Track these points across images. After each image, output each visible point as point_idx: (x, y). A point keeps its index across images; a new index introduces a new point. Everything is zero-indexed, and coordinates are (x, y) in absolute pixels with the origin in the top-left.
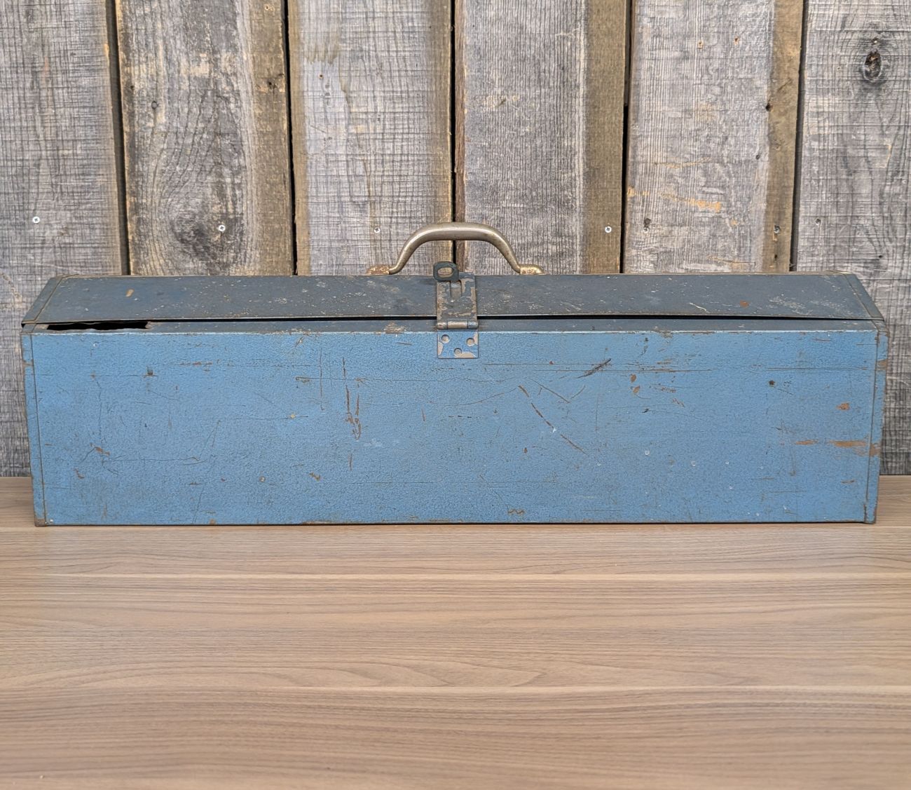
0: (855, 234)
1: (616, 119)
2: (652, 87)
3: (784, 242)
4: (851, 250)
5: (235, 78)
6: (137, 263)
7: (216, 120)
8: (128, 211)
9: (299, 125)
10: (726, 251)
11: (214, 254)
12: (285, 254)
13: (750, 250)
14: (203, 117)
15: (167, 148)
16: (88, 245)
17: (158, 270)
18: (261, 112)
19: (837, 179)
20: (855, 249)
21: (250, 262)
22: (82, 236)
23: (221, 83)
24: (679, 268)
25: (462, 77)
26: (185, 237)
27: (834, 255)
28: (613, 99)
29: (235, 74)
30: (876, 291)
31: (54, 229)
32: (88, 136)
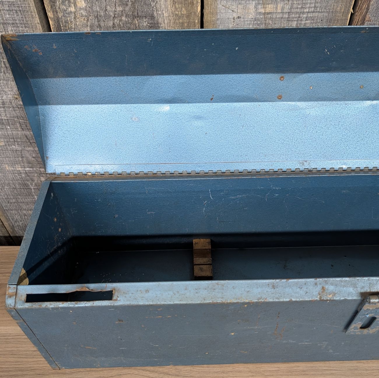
31: (8, 94)
32: (15, 20)
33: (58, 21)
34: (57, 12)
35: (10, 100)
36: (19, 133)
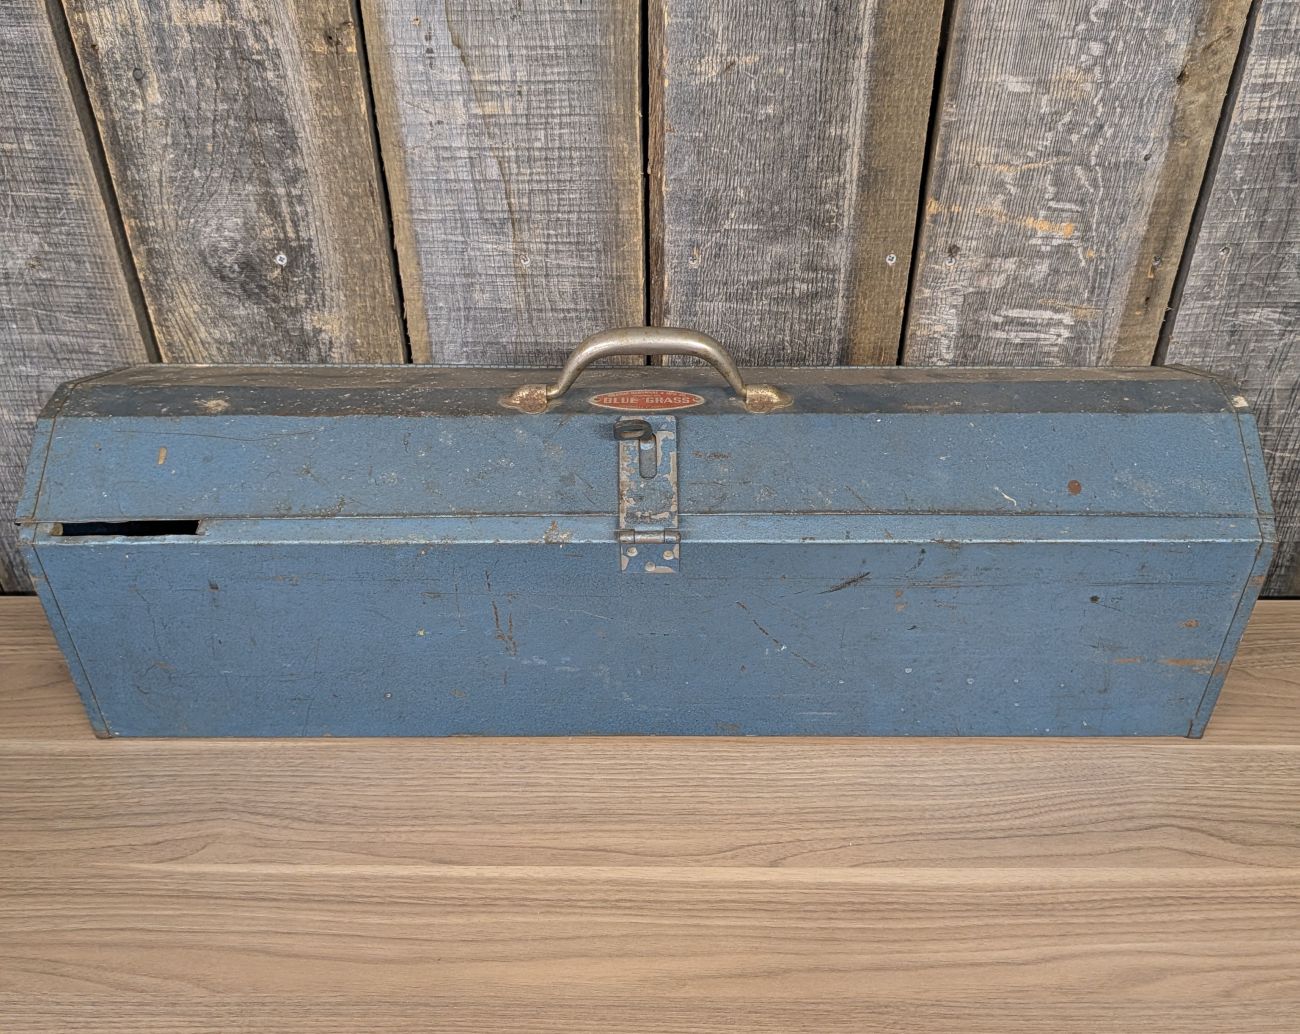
0: (1278, 268)
1: (919, 93)
2: (987, 42)
3: (1165, 279)
4: (1267, 289)
5: (268, 29)
6: (159, 311)
7: (246, 98)
8: (129, 240)
9: (387, 100)
10: (1071, 292)
11: (274, 295)
12: (384, 296)
13: (1109, 292)
14: (224, 94)
15: (173, 144)
16: (77, 284)
17: (193, 320)
18: (321, 85)
19: (1270, 189)
20: (1273, 289)
21: (332, 307)
22: (65, 271)
23: (246, 38)
24: (995, 314)
25: (661, 25)
26: (226, 272)
27: (1239, 297)
28: (918, 59)
29: (267, 22)
30: (1291, 345)
31: (18, 258)
32: (38, 123)
33: (112, 126)
34: (111, 111)
35: (20, 269)
36: (35, 337)
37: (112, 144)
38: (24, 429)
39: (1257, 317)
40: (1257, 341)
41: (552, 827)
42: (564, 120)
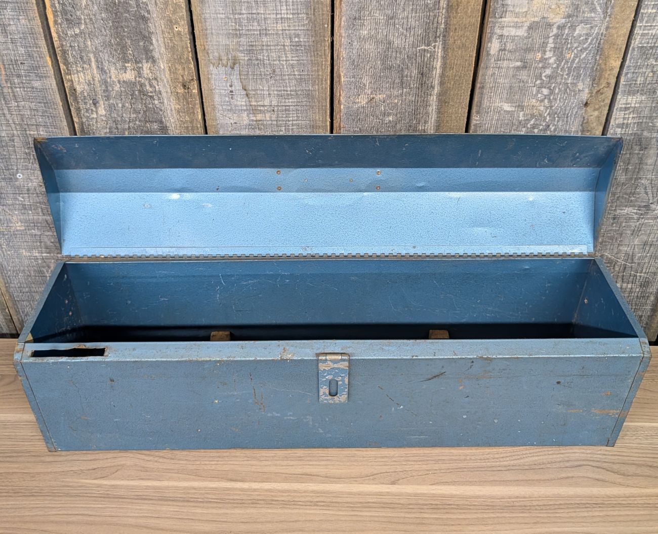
0: (635, 189)
1: (462, 111)
2: (493, 89)
4: (630, 199)
5: (156, 82)
7: (145, 112)
9: (211, 113)
14: (134, 110)
15: (109, 132)
18: (180, 107)
19: (630, 154)
20: (633, 199)
23: (145, 86)
25: (340, 81)
27: (616, 202)
28: (461, 96)
29: (156, 79)
30: (643, 224)
31: (34, 182)
32: (47, 123)
33: (82, 124)
34: (81, 118)
35: (35, 187)
36: (40, 217)
37: (81, 132)
38: (32, 259)
39: (626, 211)
40: (626, 222)
41: (285, 463)
42: (294, 123)
